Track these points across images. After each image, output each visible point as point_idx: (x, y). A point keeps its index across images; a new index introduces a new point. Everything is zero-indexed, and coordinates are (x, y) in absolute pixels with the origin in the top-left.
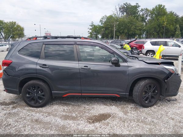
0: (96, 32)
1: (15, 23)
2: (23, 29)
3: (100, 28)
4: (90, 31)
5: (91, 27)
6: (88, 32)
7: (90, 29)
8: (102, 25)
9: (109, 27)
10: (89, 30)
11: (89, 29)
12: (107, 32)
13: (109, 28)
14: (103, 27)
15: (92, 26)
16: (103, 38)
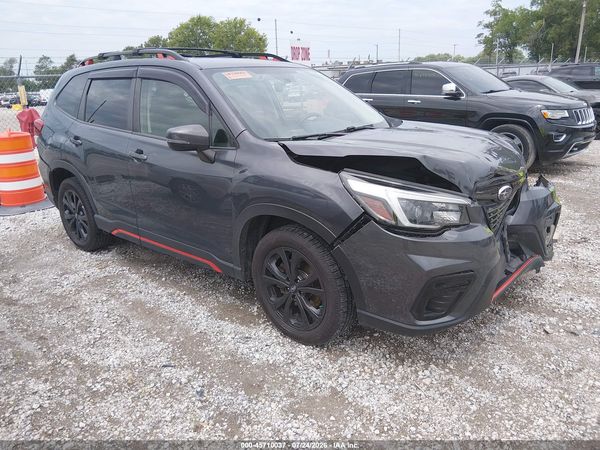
0: (508, 35)
1: (242, 22)
2: (264, 41)
3: (528, 17)
4: (487, 33)
5: (492, 19)
6: (479, 36)
7: (487, 26)
8: (534, 8)
9: (565, 11)
10: (481, 30)
11: (482, 27)
12: (552, 33)
13: (562, 16)
14: (536, 16)
15: (494, 13)
16: (535, 56)
